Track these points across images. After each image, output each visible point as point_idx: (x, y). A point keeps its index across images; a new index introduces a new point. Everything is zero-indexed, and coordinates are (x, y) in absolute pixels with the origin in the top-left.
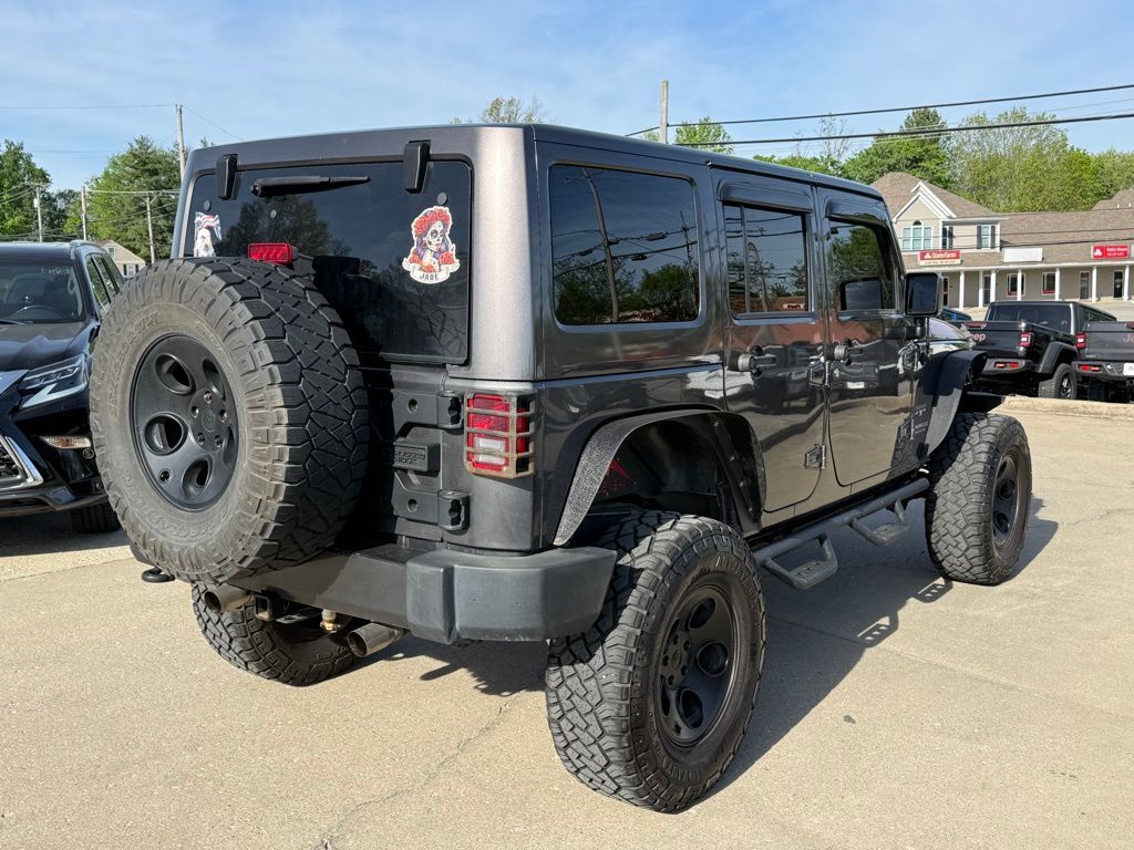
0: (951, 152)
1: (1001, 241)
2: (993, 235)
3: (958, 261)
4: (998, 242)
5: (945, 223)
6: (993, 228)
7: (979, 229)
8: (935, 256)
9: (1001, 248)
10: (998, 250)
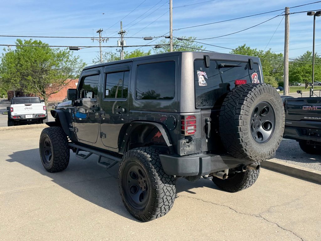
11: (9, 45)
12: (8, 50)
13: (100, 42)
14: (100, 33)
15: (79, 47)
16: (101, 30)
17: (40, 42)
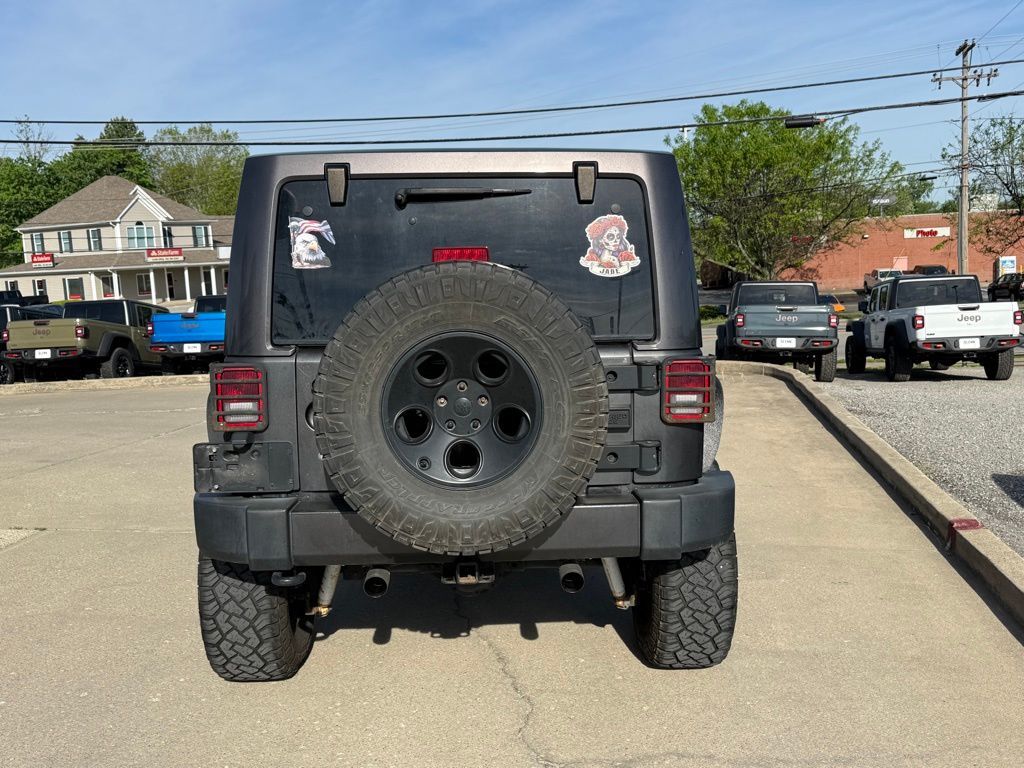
0: (151, 160)
1: (214, 242)
2: (207, 236)
3: (181, 258)
4: (211, 242)
5: (164, 224)
6: (206, 229)
7: (194, 230)
8: (160, 253)
9: (215, 247)
10: (212, 249)
11: (684, 127)
12: (677, 141)
13: (963, 88)
14: (965, 55)
15: (818, 117)
16: (970, 43)
17: (764, 109)
